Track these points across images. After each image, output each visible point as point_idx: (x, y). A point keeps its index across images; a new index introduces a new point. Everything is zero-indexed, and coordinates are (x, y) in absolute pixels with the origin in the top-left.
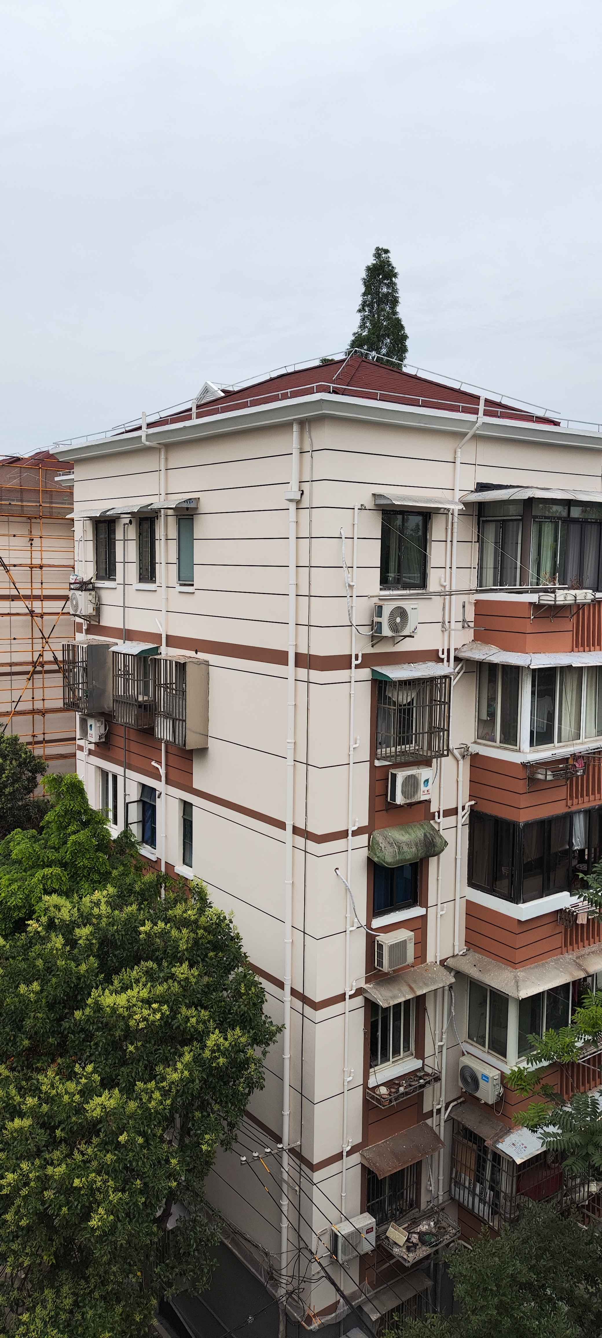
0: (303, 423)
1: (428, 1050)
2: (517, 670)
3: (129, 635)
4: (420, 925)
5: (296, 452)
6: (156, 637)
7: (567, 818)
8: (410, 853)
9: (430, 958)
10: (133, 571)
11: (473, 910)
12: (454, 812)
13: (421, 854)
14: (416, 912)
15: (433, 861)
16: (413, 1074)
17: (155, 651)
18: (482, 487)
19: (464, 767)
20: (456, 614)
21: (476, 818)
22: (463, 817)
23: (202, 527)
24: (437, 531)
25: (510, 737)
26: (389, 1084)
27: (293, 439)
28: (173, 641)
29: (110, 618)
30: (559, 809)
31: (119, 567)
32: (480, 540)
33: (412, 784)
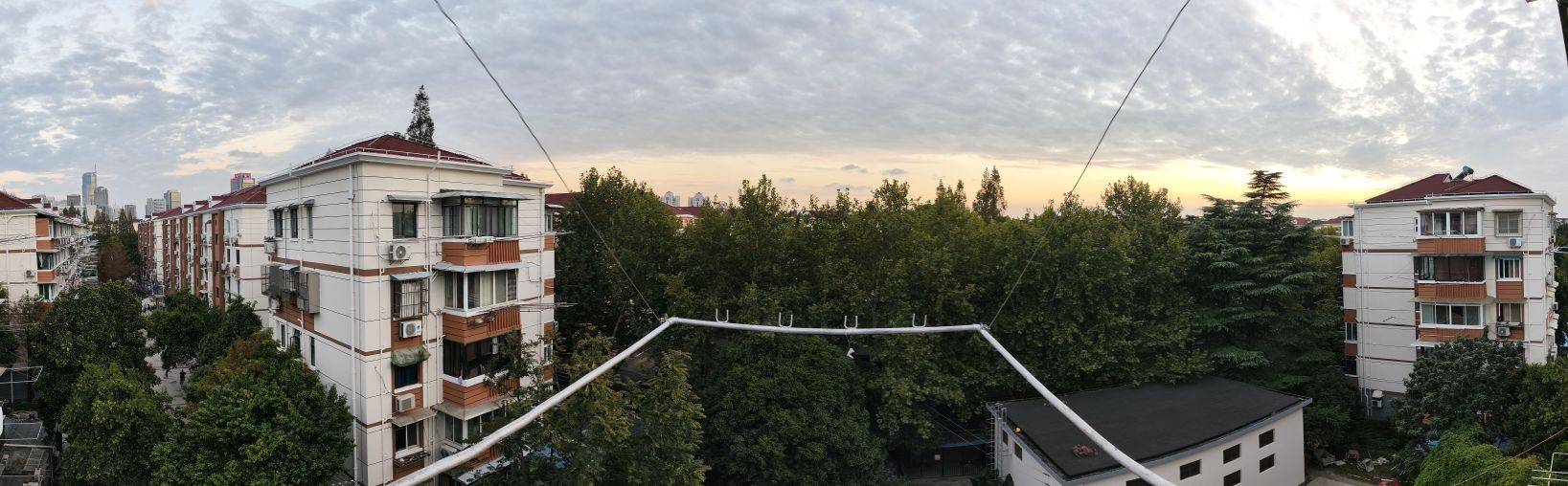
0: (353, 165)
1: (426, 444)
2: (460, 275)
3: (288, 261)
4: (419, 393)
5: (351, 177)
6: (297, 262)
7: (490, 339)
8: (411, 360)
9: (425, 405)
10: (289, 232)
11: (446, 385)
12: (435, 340)
13: (417, 359)
14: (418, 385)
15: (425, 363)
16: (419, 454)
17: (298, 268)
18: (442, 191)
19: (440, 320)
20: (432, 248)
21: (446, 343)
22: (440, 343)
23: (315, 213)
24: (421, 211)
25: (460, 305)
26: (405, 458)
27: (349, 172)
28: (305, 264)
29: (281, 255)
30: (484, 336)
31: (284, 231)
32: (444, 214)
33: (411, 328)
